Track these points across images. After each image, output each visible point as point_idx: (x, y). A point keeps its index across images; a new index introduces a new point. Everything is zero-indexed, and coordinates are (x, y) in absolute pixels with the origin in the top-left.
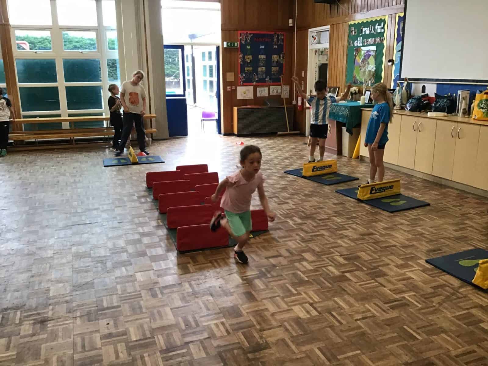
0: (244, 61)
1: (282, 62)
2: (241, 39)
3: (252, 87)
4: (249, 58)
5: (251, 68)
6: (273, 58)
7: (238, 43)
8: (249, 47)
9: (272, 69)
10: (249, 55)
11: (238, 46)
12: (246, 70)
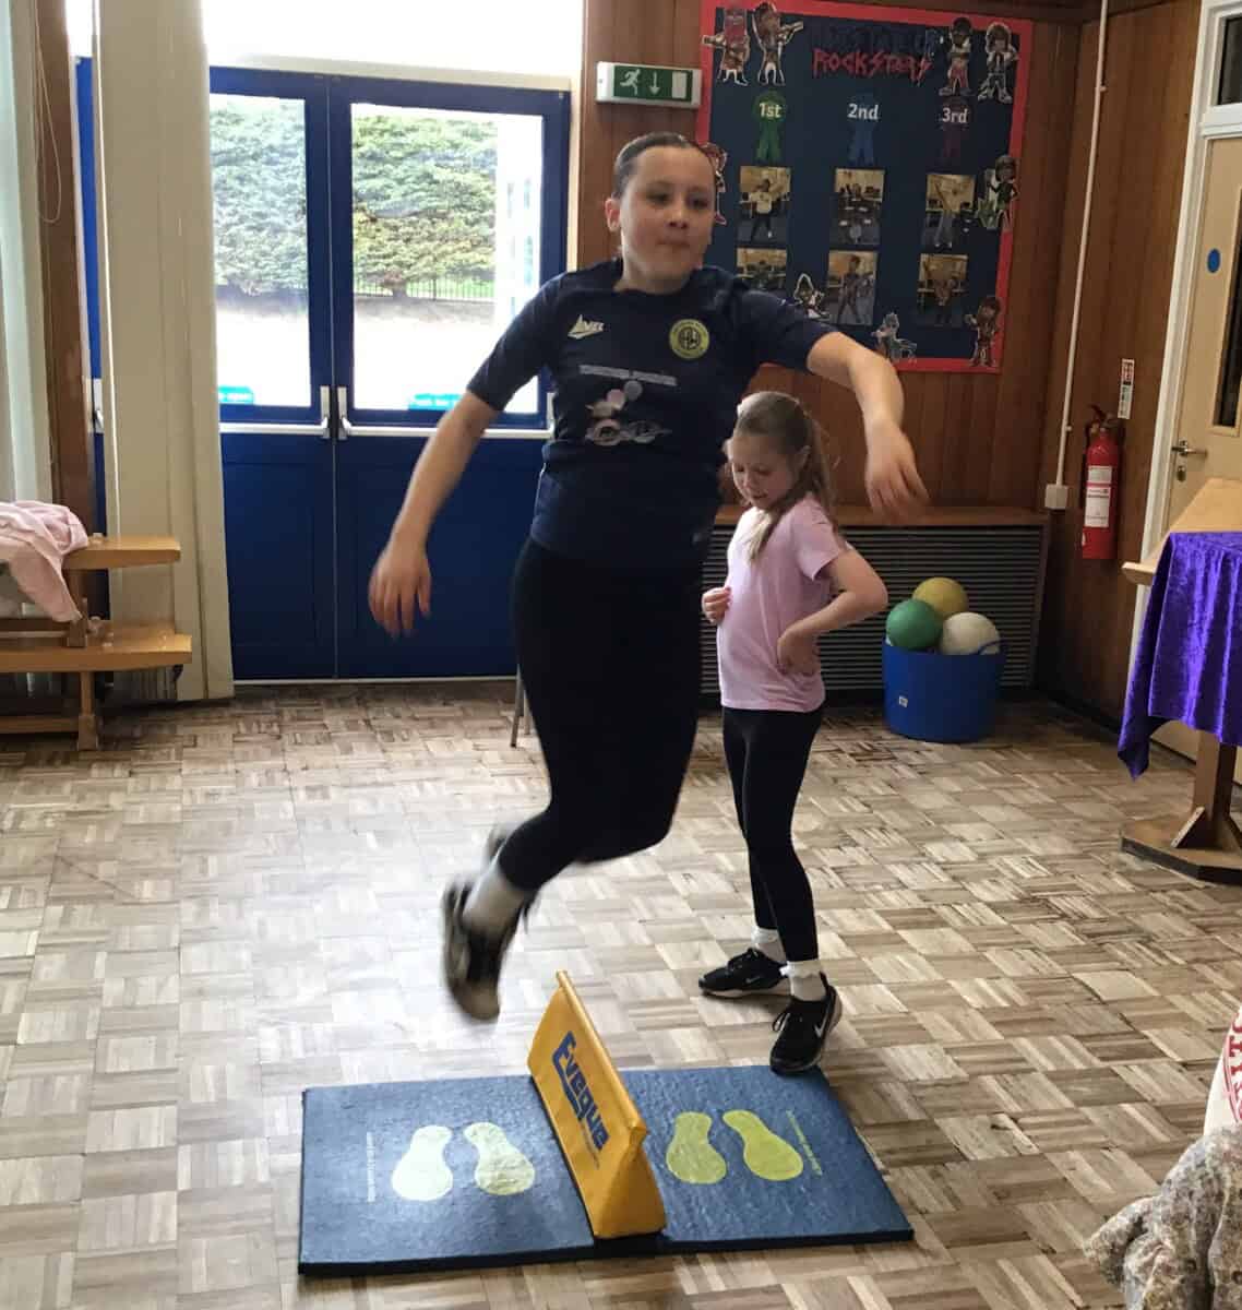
0: (732, 201)
1: (990, 224)
2: (717, 51)
4: (765, 186)
5: (778, 256)
6: (930, 191)
7: (697, 74)
8: (771, 111)
9: (922, 270)
10: (768, 162)
11: (696, 99)
12: (740, 263)
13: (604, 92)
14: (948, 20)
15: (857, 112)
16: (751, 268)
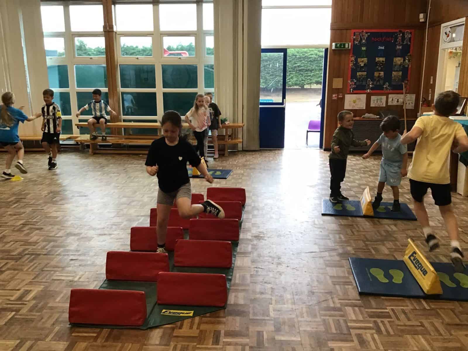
0: (356, 64)
1: (406, 66)
2: (354, 39)
3: (365, 95)
4: (363, 61)
8: (364, 48)
9: (393, 75)
10: (363, 57)
11: (350, 47)
12: (358, 75)
13: (333, 48)
14: (398, 31)
15: (380, 48)
16: (360, 76)
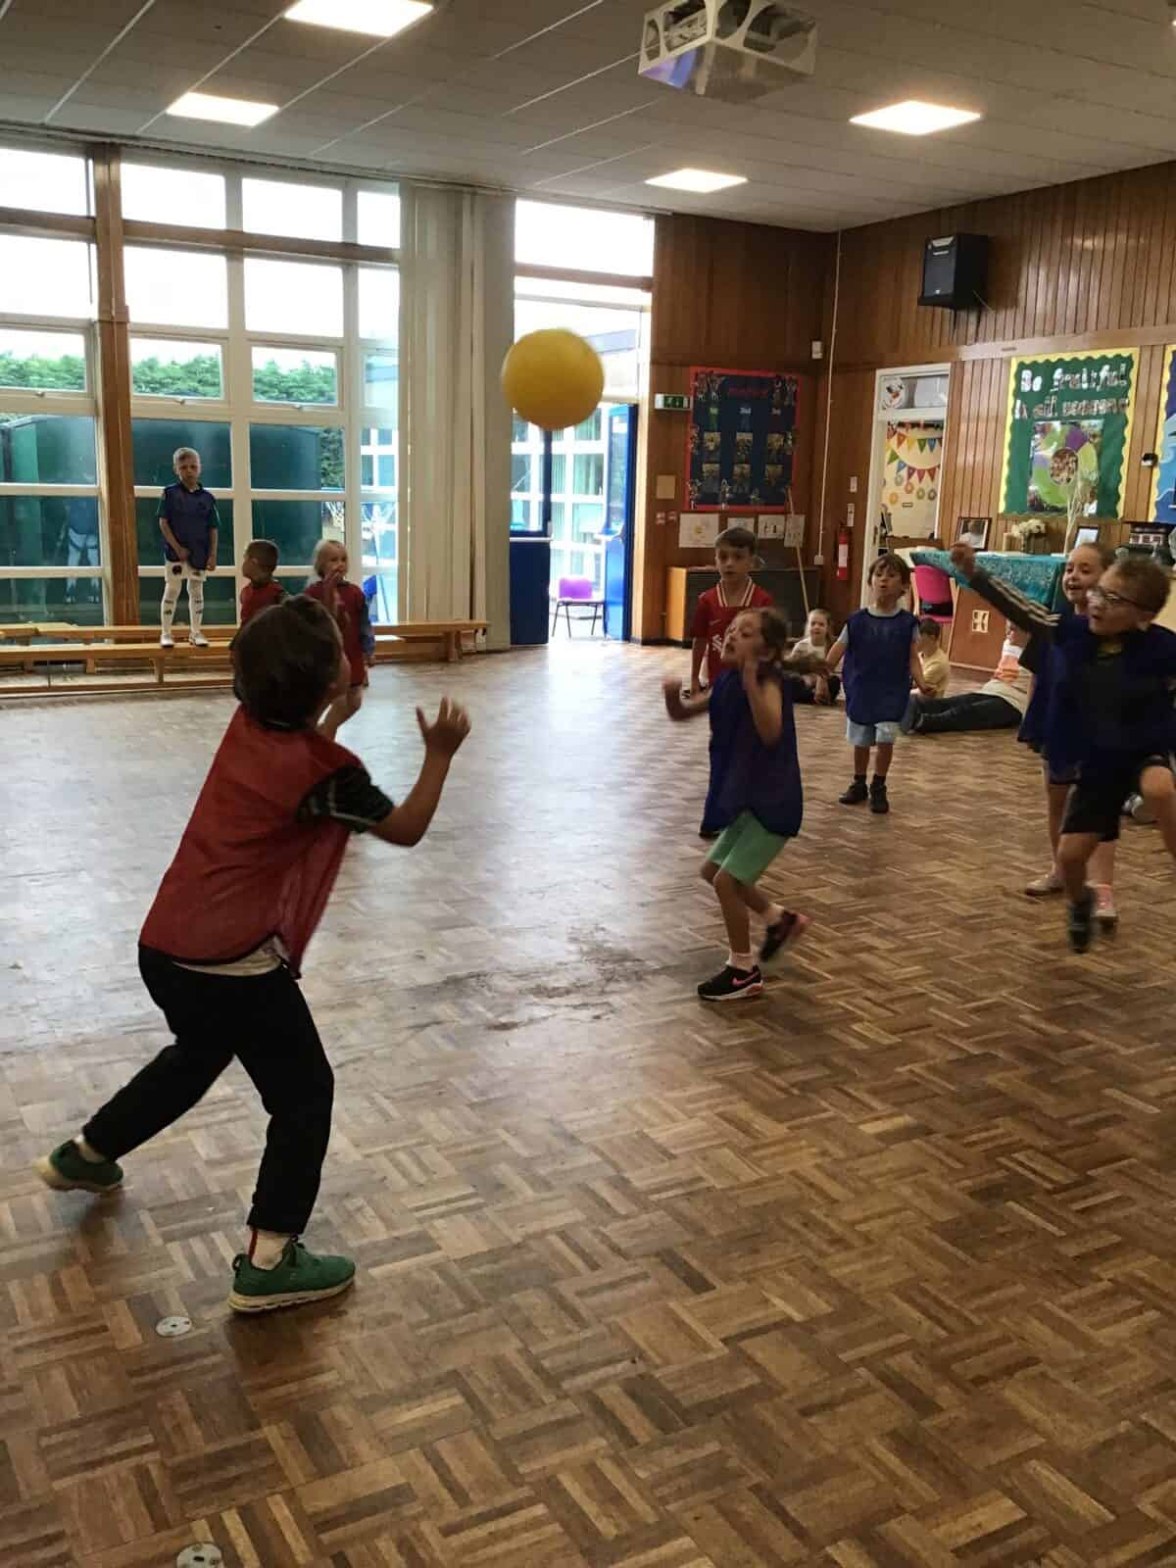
0: (700, 446)
1: (789, 453)
2: (696, 389)
3: (717, 516)
4: (712, 440)
5: (716, 467)
6: (769, 441)
7: (691, 399)
8: (714, 411)
9: (766, 471)
10: (713, 431)
11: (691, 407)
12: (704, 469)
13: (658, 405)
14: (773, 375)
15: (743, 411)
16: (707, 472)
